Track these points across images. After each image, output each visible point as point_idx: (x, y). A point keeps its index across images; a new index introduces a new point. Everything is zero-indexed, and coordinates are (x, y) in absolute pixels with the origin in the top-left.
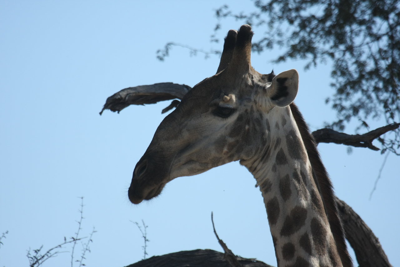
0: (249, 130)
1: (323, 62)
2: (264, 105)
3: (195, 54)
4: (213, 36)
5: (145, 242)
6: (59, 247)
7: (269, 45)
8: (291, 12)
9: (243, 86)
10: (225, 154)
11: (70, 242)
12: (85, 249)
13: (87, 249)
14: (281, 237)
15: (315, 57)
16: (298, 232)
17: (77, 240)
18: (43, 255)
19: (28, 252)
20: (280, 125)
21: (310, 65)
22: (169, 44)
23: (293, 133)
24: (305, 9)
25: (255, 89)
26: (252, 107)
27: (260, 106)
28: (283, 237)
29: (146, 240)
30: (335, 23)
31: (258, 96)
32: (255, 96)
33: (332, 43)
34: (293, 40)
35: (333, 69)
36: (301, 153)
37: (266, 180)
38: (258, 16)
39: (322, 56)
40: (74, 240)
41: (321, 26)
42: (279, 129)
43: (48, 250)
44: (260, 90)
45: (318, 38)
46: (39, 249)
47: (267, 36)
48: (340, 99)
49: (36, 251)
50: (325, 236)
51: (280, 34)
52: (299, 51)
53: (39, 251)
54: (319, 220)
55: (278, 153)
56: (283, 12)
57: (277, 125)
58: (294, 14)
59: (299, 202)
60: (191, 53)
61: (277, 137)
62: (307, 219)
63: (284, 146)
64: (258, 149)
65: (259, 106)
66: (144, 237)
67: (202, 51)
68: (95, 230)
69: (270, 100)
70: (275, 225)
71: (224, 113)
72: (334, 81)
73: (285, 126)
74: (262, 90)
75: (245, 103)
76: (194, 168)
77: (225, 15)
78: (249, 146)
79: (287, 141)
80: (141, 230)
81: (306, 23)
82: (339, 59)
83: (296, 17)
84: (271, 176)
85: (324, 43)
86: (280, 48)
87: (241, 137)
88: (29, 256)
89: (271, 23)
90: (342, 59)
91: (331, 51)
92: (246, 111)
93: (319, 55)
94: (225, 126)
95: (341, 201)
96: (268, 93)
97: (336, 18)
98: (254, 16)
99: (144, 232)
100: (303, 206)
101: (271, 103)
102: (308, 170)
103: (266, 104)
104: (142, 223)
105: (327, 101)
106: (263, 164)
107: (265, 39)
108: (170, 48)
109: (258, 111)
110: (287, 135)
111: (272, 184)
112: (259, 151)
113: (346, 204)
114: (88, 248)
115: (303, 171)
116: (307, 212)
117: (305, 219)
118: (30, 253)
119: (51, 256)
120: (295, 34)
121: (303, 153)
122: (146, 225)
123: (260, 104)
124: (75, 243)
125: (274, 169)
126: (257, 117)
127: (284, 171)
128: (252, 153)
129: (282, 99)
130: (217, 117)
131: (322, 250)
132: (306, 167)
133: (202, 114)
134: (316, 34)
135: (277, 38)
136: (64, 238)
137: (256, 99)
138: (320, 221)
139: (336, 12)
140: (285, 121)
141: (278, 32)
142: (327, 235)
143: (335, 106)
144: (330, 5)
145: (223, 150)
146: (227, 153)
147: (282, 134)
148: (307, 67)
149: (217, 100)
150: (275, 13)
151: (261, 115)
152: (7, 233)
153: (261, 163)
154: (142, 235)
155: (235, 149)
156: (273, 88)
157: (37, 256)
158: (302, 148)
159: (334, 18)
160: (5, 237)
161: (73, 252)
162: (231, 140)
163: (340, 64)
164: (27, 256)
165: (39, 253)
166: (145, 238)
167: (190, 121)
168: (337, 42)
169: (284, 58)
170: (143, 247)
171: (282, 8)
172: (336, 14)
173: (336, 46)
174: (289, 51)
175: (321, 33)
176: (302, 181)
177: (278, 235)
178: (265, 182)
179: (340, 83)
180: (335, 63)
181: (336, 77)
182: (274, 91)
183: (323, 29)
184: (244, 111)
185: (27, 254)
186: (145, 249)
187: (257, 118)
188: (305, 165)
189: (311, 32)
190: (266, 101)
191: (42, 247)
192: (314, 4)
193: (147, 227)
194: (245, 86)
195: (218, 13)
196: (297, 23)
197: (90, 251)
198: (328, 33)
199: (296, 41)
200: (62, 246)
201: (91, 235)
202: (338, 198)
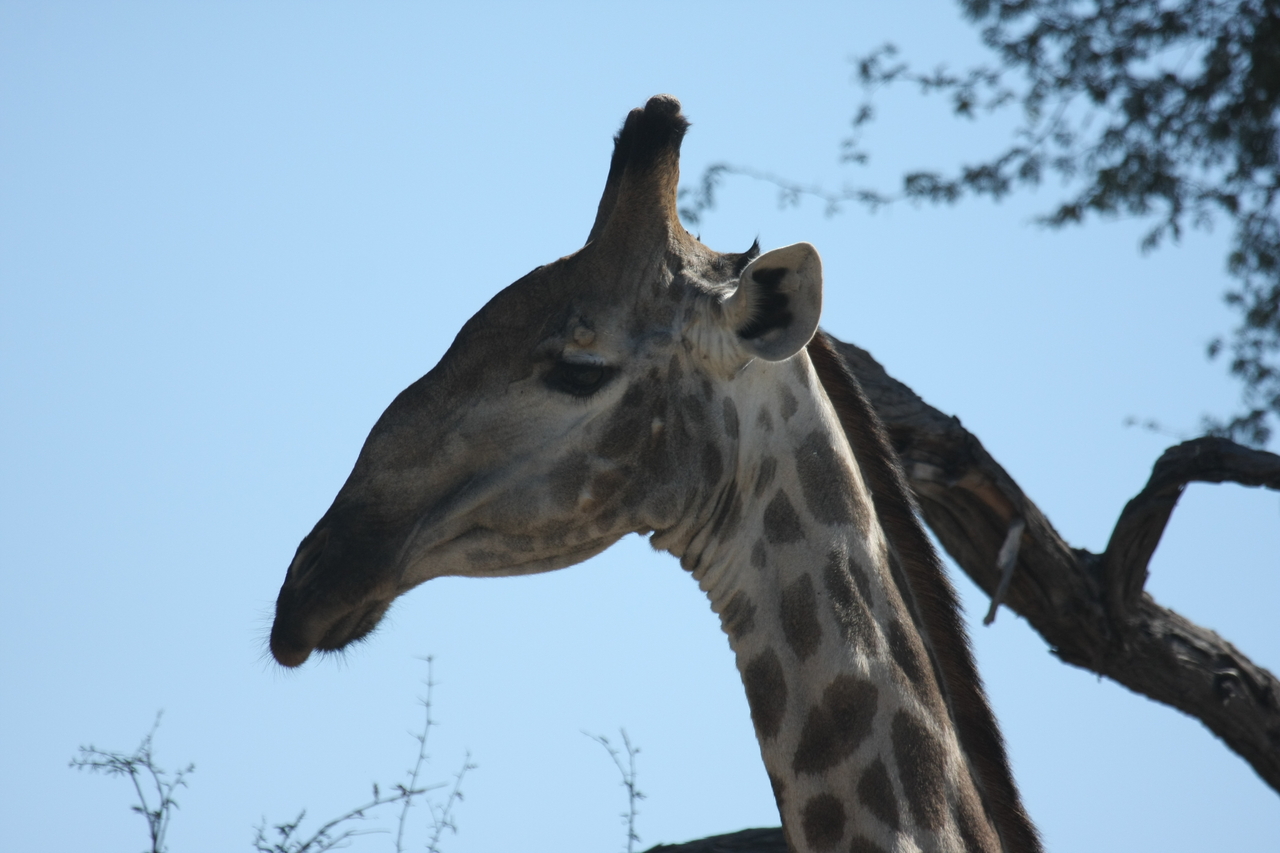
0: (662, 433)
1: (1202, 227)
2: (715, 354)
3: (795, 202)
4: (848, 144)
5: (632, 802)
6: (356, 816)
7: (1030, 171)
8: (1100, 64)
9: (646, 292)
10: (584, 510)
11: (392, 800)
12: (439, 824)
13: (445, 824)
14: (797, 777)
15: (1177, 209)
16: (851, 759)
17: (412, 792)
18: (304, 841)
19: (257, 832)
20: (775, 415)
21: (1160, 234)
22: (715, 169)
23: (819, 440)
24: (1143, 56)
25: (685, 303)
26: (674, 361)
27: (705, 357)
28: (803, 775)
29: (635, 794)
30: (1242, 100)
31: (697, 324)
32: (685, 327)
33: (1230, 164)
34: (1105, 155)
35: (1235, 246)
36: (849, 502)
37: (736, 595)
38: (992, 79)
39: (1199, 206)
40: (405, 793)
41: (1194, 108)
42: (769, 427)
43: (320, 825)
44: (701, 307)
45: (1186, 148)
46: (292, 821)
47: (1022, 142)
48: (1257, 344)
49: (283, 830)
50: (941, 767)
51: (1064, 138)
52: (1124, 190)
53: (292, 827)
54: (919, 717)
55: (771, 504)
56: (1074, 64)
57: (764, 418)
58: (1107, 72)
59: (848, 659)
60: (783, 196)
61: (762, 455)
62: (879, 714)
63: (789, 481)
64: (694, 496)
65: (702, 356)
66: (626, 783)
67: (816, 191)
68: (472, 761)
69: (735, 340)
70: (776, 739)
71: (580, 381)
72: (1236, 285)
73: (792, 420)
74: (708, 306)
75: (651, 346)
76: (487, 551)
77: (888, 77)
78: (663, 484)
79: (799, 468)
80: (617, 762)
81: (1146, 98)
82: (1252, 216)
83: (1114, 81)
84: (749, 583)
85: (1206, 164)
86: (1065, 183)
87: (637, 456)
88: (262, 844)
89: (1034, 99)
90: (1262, 213)
91: (1230, 189)
92: (654, 373)
93: (1189, 203)
94: (585, 423)
95: (1260, 671)
96: (728, 318)
97: (1245, 83)
98: (980, 79)
99: (628, 769)
100: (863, 673)
101: (740, 349)
102: (876, 558)
103: (722, 350)
104: (622, 740)
105: (1213, 350)
106: (721, 543)
107: (1016, 152)
108: (716, 182)
109: (697, 371)
110: (798, 447)
111: (755, 608)
112: (698, 501)
113: (1273, 677)
114: (448, 820)
115: (858, 561)
116: (876, 691)
117: (872, 714)
118: (266, 834)
119: (330, 845)
120: (1113, 136)
121: (858, 504)
122: (633, 746)
123: (703, 349)
124: (407, 802)
125: (759, 557)
126: (693, 393)
127: (795, 562)
128: (675, 506)
129: (772, 335)
130: (557, 395)
131: (933, 812)
132: (869, 549)
133: (511, 385)
134: (1181, 134)
135: (1053, 149)
136: (371, 789)
137: (688, 336)
138: (921, 721)
139: (1244, 62)
140: (792, 402)
141: (1057, 130)
142: (946, 763)
143: (1239, 366)
144: (1224, 40)
145: (577, 496)
146: (594, 505)
147: (781, 444)
148: (1151, 241)
149: (554, 342)
150: (1048, 67)
151: (708, 386)
152: (191, 769)
153: (715, 542)
154: (621, 779)
155: (619, 495)
156: (743, 303)
157: (287, 845)
158: (852, 488)
159: (1236, 84)
160: (183, 783)
161: (400, 834)
162: (603, 466)
163: (1255, 233)
164: (256, 844)
165: (294, 835)
166: (631, 786)
167: (475, 405)
168: (1247, 162)
169: (1077, 210)
170: (626, 816)
171: (1068, 52)
172: (1242, 71)
173: (1243, 172)
174: (1092, 189)
175: (1196, 130)
176: (858, 594)
177: (786, 772)
178: (732, 601)
179: (1257, 294)
180: (1240, 229)
181: (1244, 272)
182: (747, 311)
183: (1201, 118)
184: (647, 372)
185: (253, 839)
186: (631, 822)
187: (691, 396)
188: (863, 542)
189: (1164, 126)
190: (720, 341)
191: (301, 817)
192: (1172, 39)
193: (637, 751)
194: (651, 294)
195: (865, 70)
196: (1117, 97)
197: (455, 829)
198: (1219, 131)
199: (1116, 157)
200: (365, 812)
201: (460, 777)
202: (1248, 661)
